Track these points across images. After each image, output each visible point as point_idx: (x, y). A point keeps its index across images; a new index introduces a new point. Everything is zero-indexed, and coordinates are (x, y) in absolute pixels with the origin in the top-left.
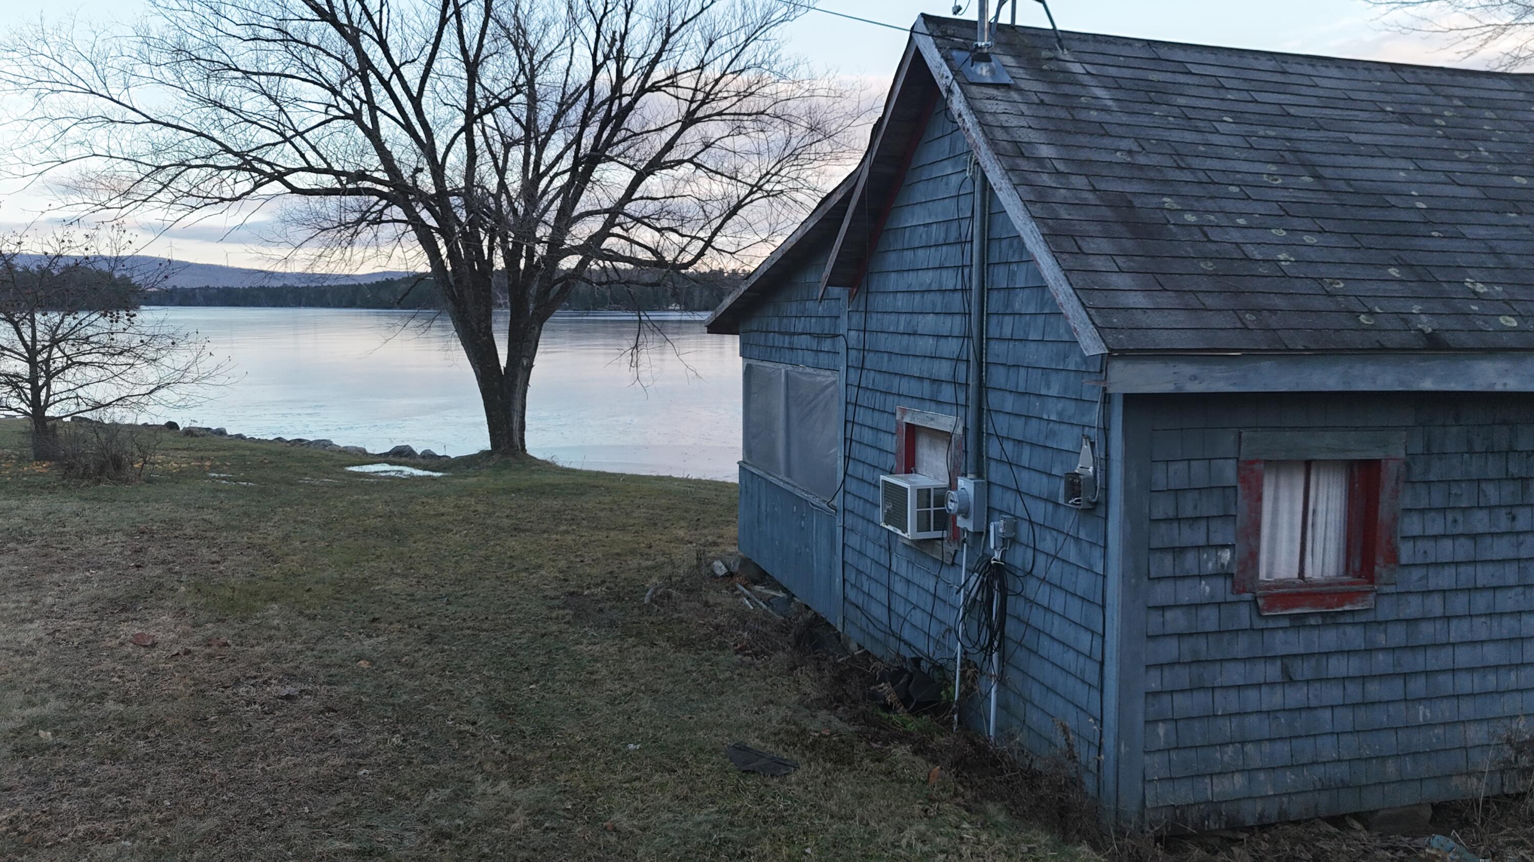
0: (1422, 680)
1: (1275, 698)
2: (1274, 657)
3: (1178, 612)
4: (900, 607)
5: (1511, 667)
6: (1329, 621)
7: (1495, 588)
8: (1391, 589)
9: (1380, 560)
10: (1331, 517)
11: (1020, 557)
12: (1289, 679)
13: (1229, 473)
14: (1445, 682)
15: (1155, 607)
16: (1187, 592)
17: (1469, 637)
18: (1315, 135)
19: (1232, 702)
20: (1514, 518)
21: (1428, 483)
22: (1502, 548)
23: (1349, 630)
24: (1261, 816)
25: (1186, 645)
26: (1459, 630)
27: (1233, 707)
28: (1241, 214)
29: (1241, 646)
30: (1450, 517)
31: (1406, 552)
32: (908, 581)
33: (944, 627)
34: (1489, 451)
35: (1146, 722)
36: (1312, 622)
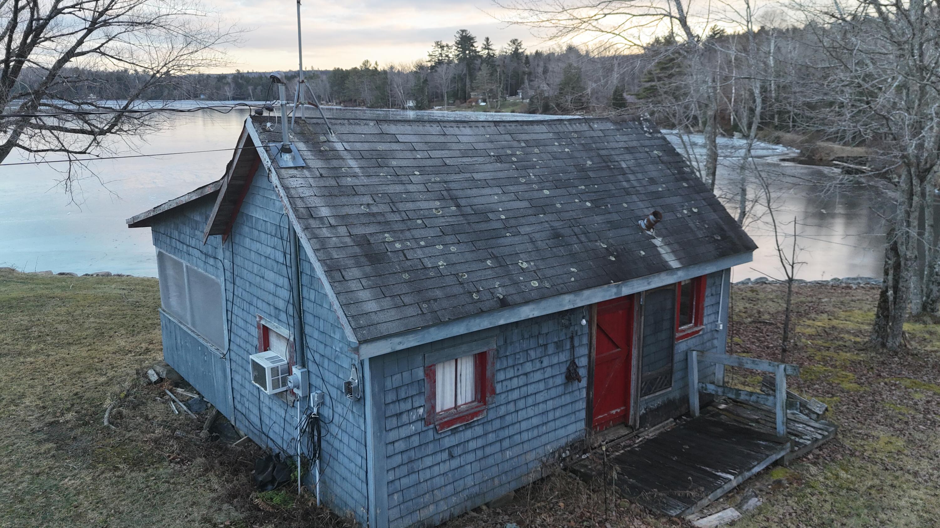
0: (508, 440)
1: (444, 467)
2: (445, 449)
3: (401, 442)
4: (266, 420)
5: (543, 424)
6: (468, 426)
7: (535, 394)
8: (494, 405)
9: (488, 395)
10: (468, 377)
11: (326, 412)
12: (452, 457)
13: (420, 373)
14: (517, 438)
15: (390, 443)
16: (404, 432)
17: (526, 417)
18: (458, 177)
19: (428, 474)
20: (542, 362)
21: (506, 356)
22: (538, 376)
23: (476, 428)
24: (442, 520)
25: (405, 456)
26: (522, 415)
27: (428, 476)
28: (422, 239)
29: (431, 448)
30: (516, 369)
31: (499, 388)
32: (270, 409)
33: (291, 438)
34: (531, 336)
35: (388, 496)
36: (461, 429)
